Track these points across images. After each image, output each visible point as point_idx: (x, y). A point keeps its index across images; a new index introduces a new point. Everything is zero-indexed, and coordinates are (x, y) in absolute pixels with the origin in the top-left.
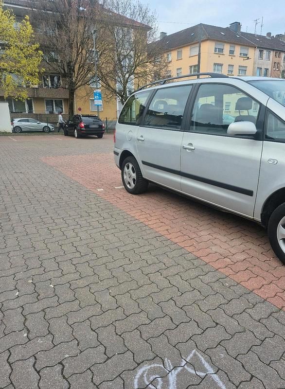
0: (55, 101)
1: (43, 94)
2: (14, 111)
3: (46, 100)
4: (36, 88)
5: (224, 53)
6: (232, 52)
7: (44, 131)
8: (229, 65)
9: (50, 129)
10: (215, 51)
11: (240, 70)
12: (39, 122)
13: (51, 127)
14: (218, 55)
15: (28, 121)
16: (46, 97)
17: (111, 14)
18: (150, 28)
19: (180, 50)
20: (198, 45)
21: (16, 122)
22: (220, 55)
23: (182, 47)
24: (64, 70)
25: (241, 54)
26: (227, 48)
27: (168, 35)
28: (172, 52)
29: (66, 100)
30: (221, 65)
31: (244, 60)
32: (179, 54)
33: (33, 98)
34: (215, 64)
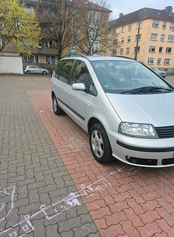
0: (51, 56)
1: (44, 52)
2: (28, 61)
3: (46, 55)
4: (40, 48)
5: (159, 27)
6: (164, 26)
7: (43, 74)
8: (162, 35)
9: (46, 73)
10: (153, 25)
11: (169, 38)
12: (40, 68)
13: (47, 72)
14: (154, 28)
15: (34, 67)
16: (46, 53)
17: (87, 3)
18: (111, 11)
19: (130, 25)
20: (138, 22)
21: (28, 68)
22: (156, 28)
23: (131, 23)
24: (56, 38)
25: (170, 27)
26: (161, 23)
27: (124, 15)
28: (125, 26)
29: (57, 55)
30: (157, 35)
31: (172, 31)
32: (130, 27)
33: (39, 54)
34: (152, 34)
